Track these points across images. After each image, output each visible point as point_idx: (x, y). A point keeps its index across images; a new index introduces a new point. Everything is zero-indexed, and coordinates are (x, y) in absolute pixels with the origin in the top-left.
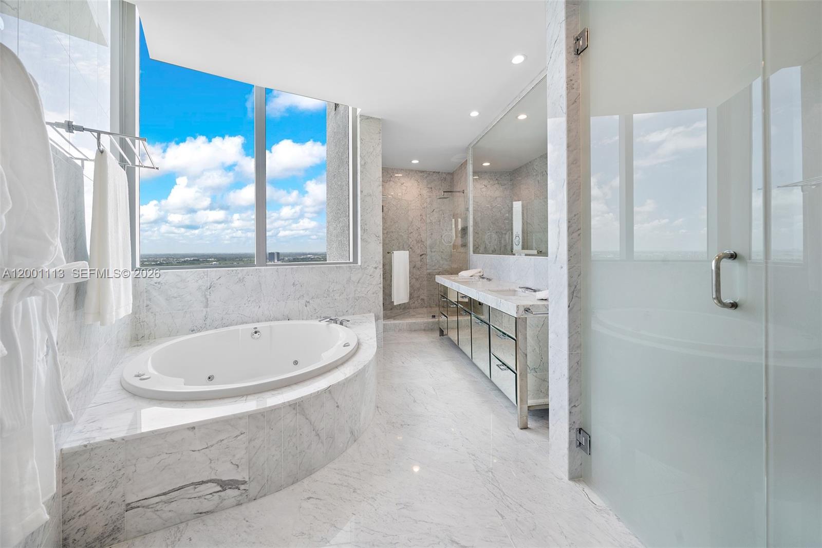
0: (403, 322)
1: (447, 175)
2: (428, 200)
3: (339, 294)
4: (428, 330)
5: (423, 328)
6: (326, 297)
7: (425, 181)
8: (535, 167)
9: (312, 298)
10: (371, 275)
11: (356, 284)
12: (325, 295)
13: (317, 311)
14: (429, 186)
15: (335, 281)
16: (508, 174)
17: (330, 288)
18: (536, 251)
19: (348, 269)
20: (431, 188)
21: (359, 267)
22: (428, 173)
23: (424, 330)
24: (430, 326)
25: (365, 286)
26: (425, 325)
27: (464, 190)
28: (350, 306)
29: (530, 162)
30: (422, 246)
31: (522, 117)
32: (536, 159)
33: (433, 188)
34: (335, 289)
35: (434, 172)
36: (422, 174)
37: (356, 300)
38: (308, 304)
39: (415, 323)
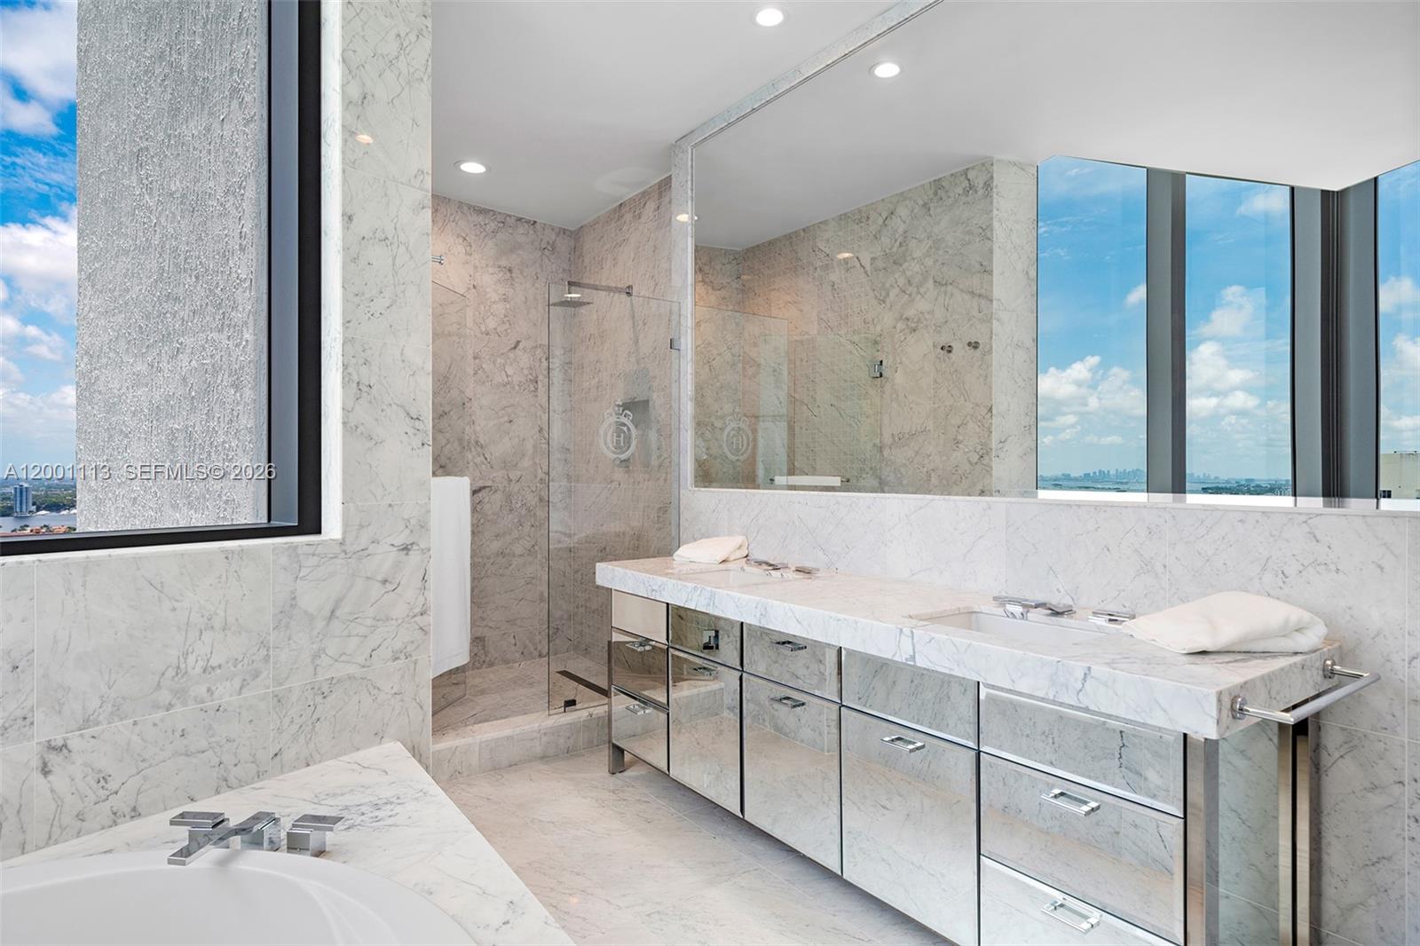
0: (469, 740)
1: (558, 235)
2: (500, 308)
3: (237, 682)
4: (556, 757)
5: (538, 750)
6: (169, 707)
7: (490, 243)
8: (821, 245)
9: (87, 723)
10: (385, 582)
11: (320, 624)
12: (165, 696)
13: (113, 786)
14: (503, 262)
15: (217, 623)
16: (732, 257)
17: (191, 659)
18: (839, 478)
19: (284, 560)
20: (510, 271)
21: (337, 549)
22: (500, 218)
23: (544, 758)
24: (562, 741)
25: (362, 630)
26: (544, 739)
27: (630, 287)
28: (295, 728)
29: (804, 230)
30: (478, 460)
31: (887, 70)
32: (825, 222)
33: (516, 272)
34: (214, 662)
35: (520, 219)
36: (480, 219)
37: (319, 699)
38: (54, 759)
39: (509, 738)
